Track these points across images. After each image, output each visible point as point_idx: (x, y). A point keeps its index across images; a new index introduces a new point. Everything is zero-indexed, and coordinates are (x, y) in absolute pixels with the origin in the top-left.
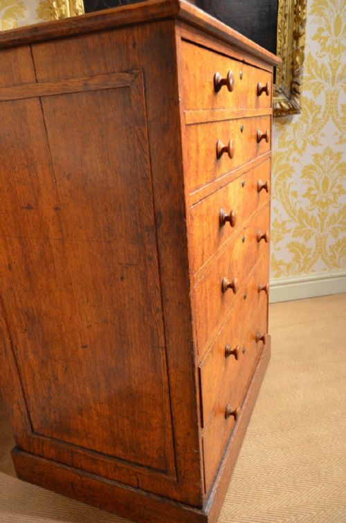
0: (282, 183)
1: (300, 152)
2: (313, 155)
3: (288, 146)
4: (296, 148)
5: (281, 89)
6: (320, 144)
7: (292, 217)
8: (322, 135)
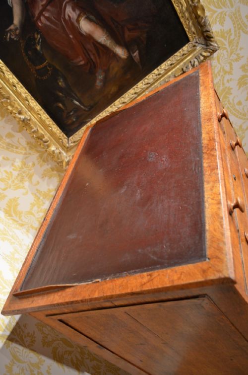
0: (226, 102)
1: (230, 73)
2: (240, 68)
3: (219, 75)
4: (226, 72)
5: (197, 42)
6: (242, 57)
7: (245, 119)
8: (241, 49)
